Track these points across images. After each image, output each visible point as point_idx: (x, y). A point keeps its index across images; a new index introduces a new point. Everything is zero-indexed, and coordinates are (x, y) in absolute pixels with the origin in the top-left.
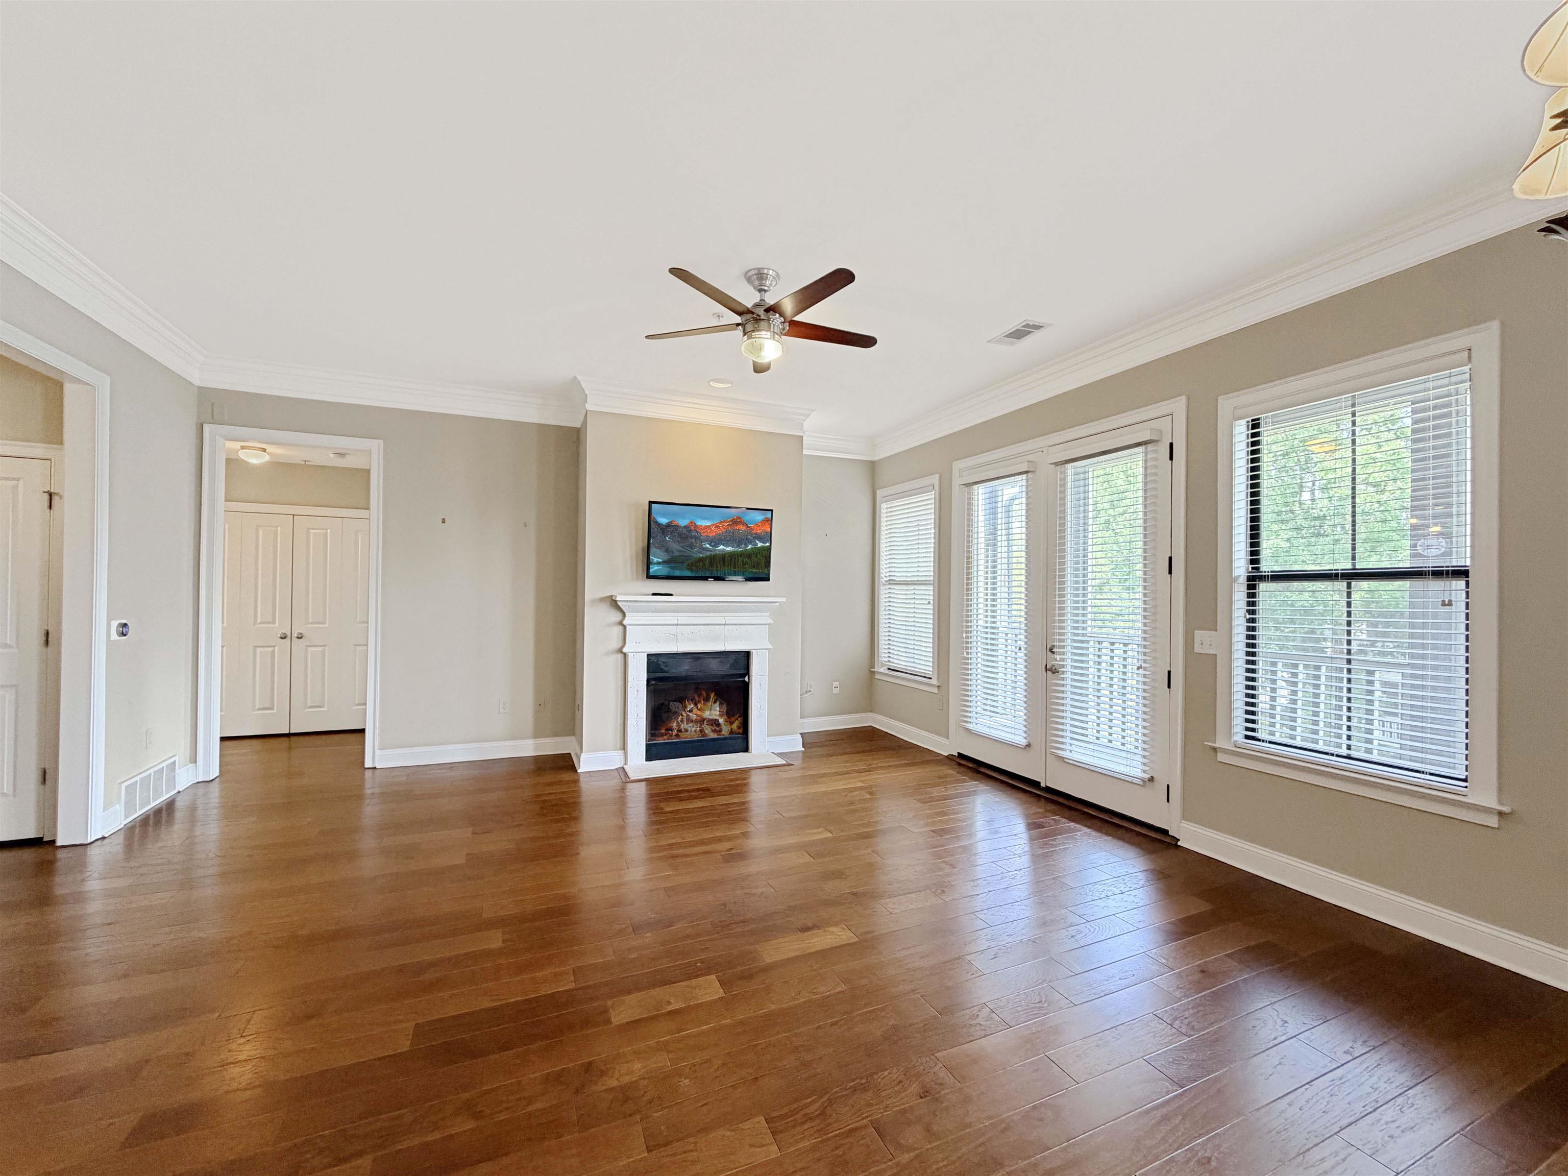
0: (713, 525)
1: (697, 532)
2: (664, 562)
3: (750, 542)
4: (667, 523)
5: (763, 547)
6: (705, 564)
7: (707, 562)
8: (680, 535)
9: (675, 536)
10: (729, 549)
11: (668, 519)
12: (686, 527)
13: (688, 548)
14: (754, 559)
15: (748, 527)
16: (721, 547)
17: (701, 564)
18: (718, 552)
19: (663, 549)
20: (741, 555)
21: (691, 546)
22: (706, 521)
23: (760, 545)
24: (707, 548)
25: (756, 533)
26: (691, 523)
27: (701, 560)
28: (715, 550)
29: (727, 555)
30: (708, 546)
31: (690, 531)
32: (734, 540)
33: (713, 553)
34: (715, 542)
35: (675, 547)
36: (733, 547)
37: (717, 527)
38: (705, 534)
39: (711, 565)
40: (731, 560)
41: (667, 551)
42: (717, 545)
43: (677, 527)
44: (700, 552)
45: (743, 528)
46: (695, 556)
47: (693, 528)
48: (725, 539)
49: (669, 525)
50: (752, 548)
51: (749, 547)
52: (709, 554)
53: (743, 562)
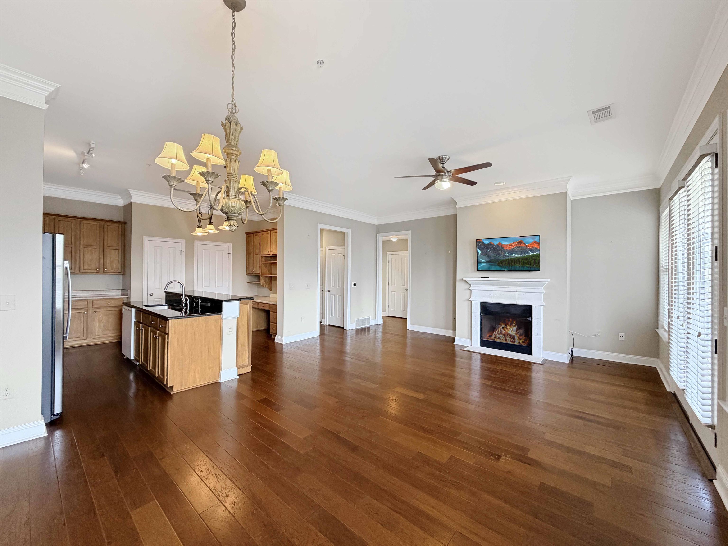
0: (509, 244)
1: (502, 247)
2: (487, 262)
3: (527, 252)
4: (488, 243)
5: (533, 255)
6: (506, 263)
7: (507, 262)
8: (494, 249)
9: (492, 249)
10: (517, 256)
11: (489, 241)
12: (497, 245)
13: (498, 255)
14: (529, 260)
15: (526, 245)
16: (514, 255)
17: (504, 263)
18: (512, 257)
19: (487, 256)
20: (523, 258)
21: (499, 254)
22: (506, 242)
23: (531, 254)
24: (507, 255)
25: (530, 248)
26: (500, 243)
27: (504, 261)
28: (510, 256)
29: (516, 259)
30: (507, 254)
31: (499, 247)
32: (519, 251)
33: (509, 258)
34: (511, 252)
35: (492, 255)
36: (519, 255)
37: (511, 245)
38: (506, 249)
39: (509, 263)
40: (518, 261)
41: (488, 256)
42: (511, 254)
43: (493, 245)
44: (504, 257)
45: (523, 246)
46: (501, 259)
47: (500, 246)
48: (515, 251)
49: (489, 244)
50: (528, 255)
51: (526, 255)
52: (508, 258)
53: (523, 262)
